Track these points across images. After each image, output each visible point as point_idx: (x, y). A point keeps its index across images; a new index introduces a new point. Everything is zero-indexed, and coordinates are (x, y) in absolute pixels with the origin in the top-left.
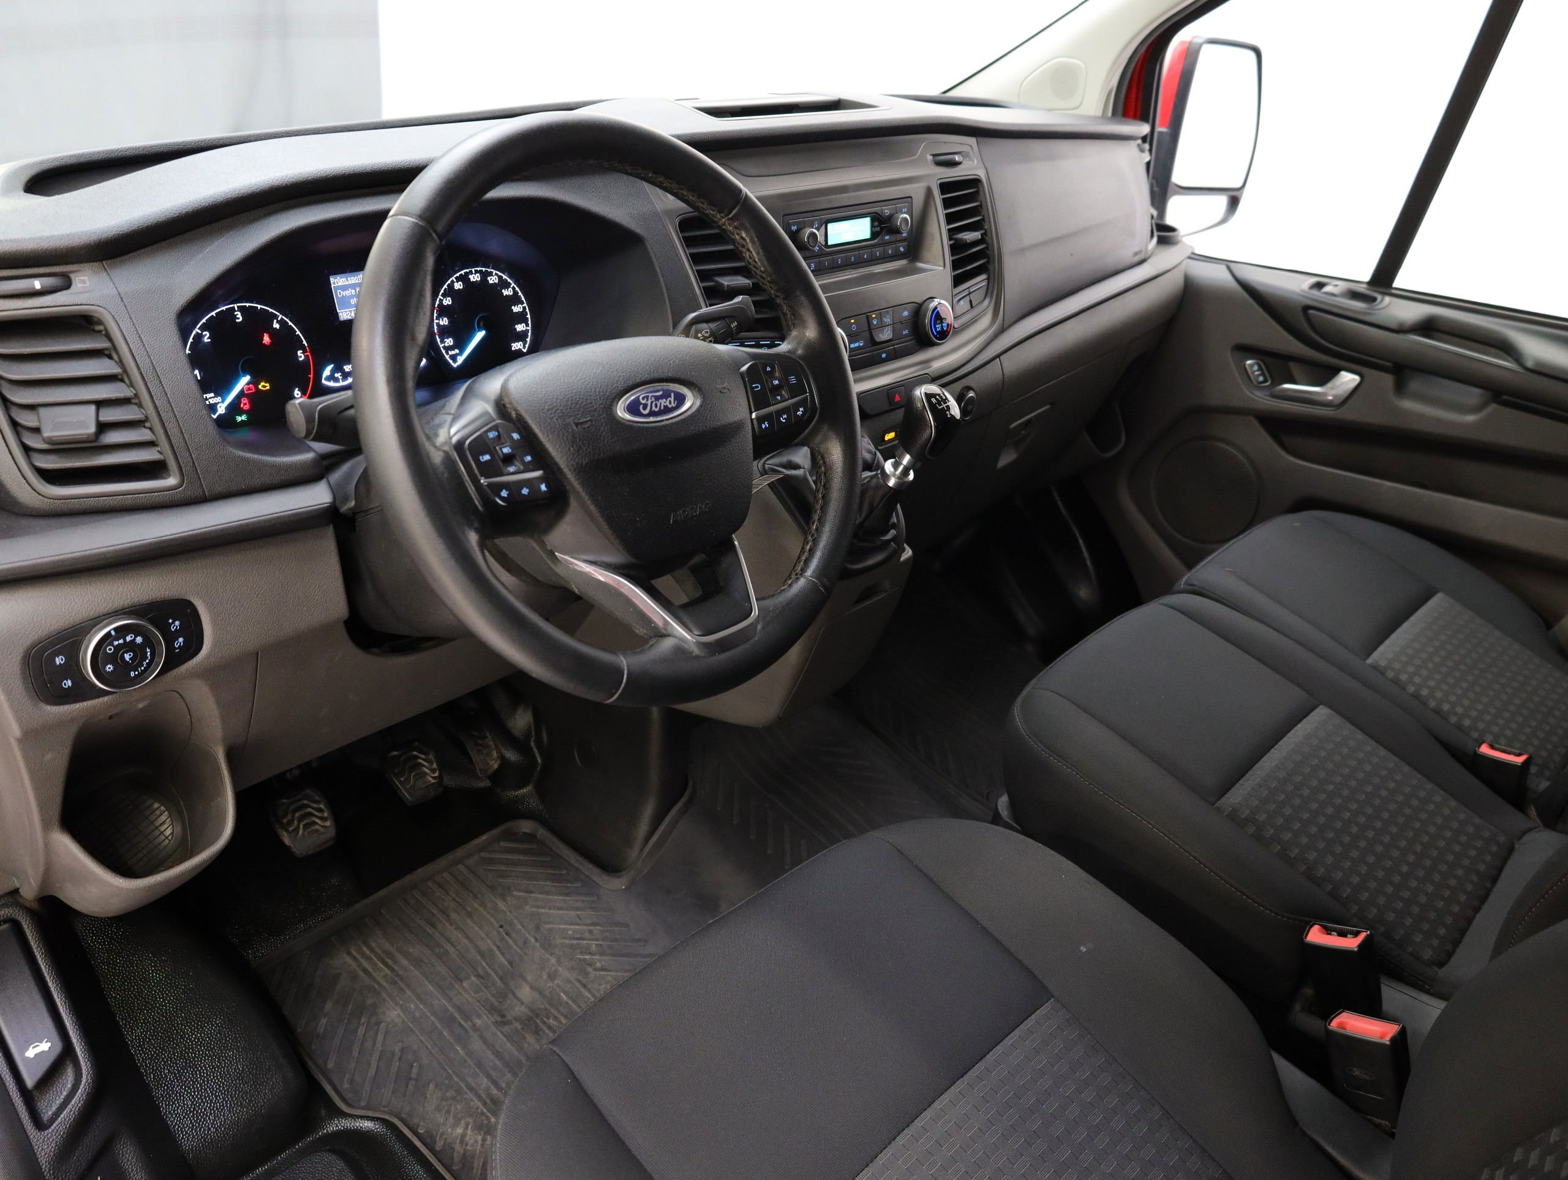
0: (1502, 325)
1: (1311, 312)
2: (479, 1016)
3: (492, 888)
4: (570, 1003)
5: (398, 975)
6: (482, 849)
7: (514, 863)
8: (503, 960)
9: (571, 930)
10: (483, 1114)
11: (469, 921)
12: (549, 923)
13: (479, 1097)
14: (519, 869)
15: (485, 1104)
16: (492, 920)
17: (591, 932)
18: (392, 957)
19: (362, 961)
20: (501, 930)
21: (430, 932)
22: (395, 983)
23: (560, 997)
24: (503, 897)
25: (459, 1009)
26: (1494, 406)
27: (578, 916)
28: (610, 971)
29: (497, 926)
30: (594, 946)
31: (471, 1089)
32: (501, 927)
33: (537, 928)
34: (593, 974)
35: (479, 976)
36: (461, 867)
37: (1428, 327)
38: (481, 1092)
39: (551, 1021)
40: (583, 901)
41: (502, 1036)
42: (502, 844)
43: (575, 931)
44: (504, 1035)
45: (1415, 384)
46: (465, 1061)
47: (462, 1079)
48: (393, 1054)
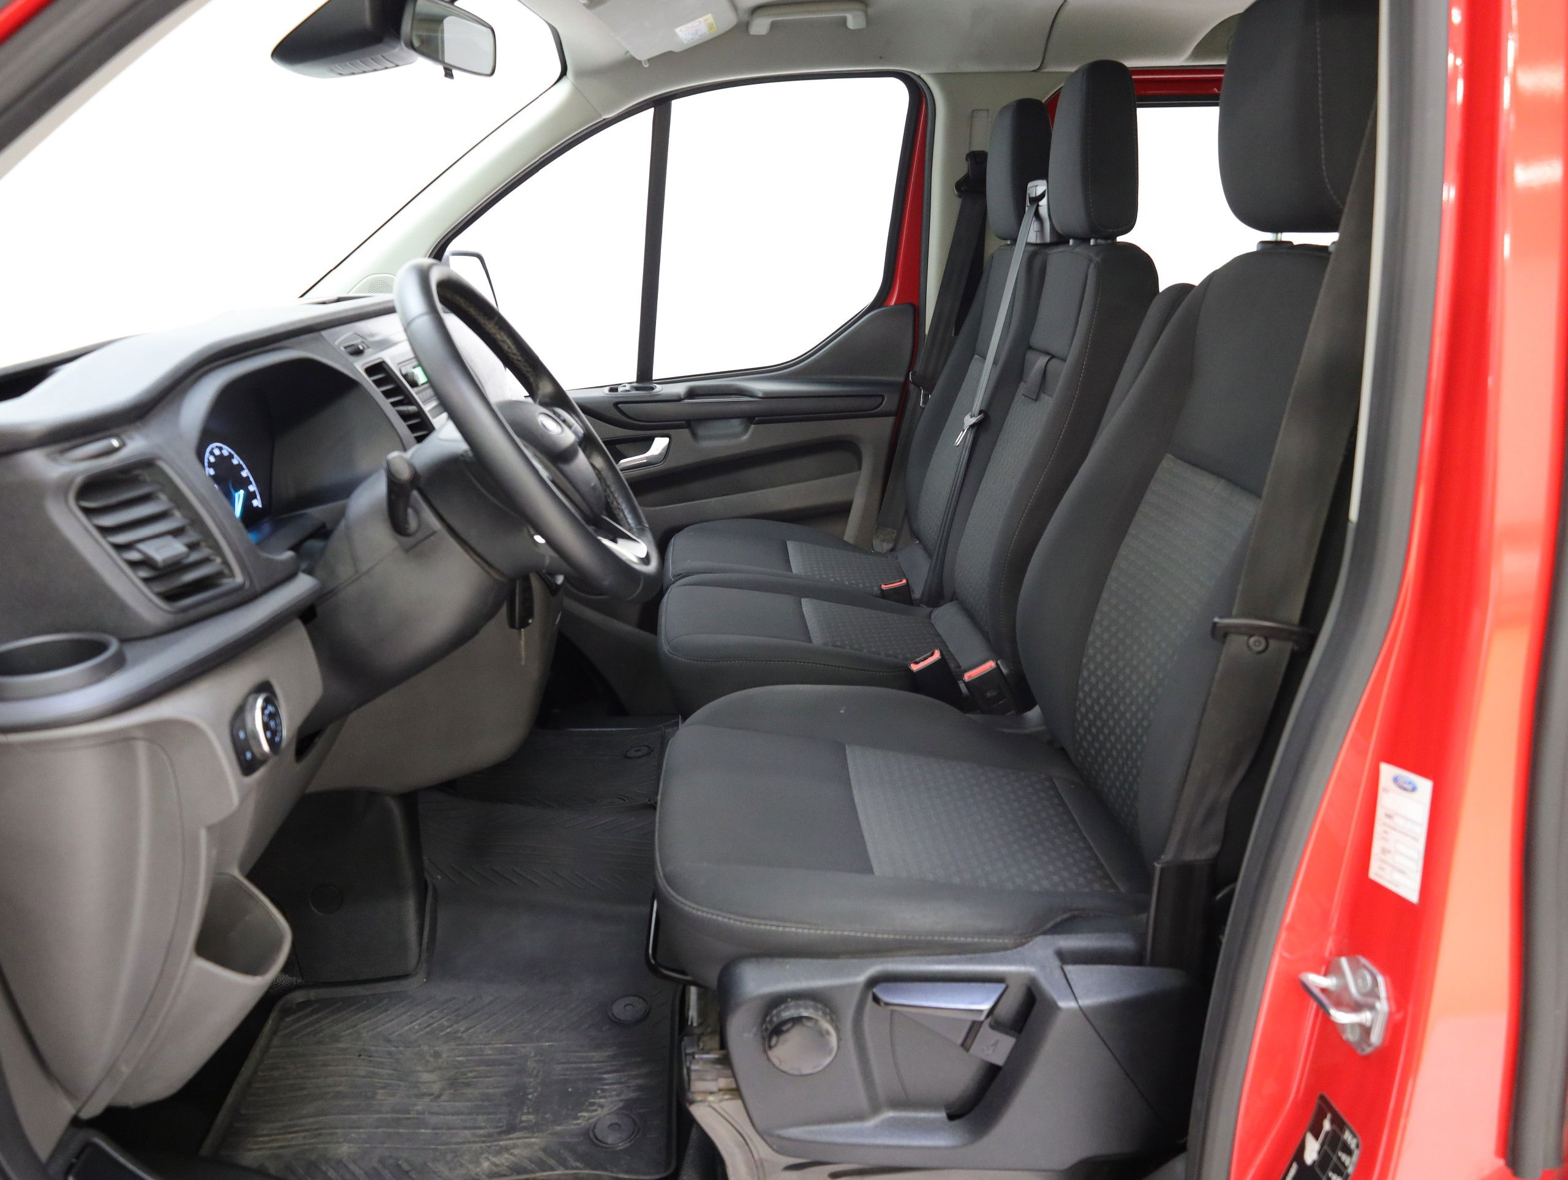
0: (731, 380)
1: (619, 405)
2: (414, 1105)
3: (319, 1043)
4: (470, 1058)
5: (317, 1129)
6: (274, 1032)
7: (318, 1021)
8: (387, 1071)
9: (416, 1025)
10: (489, 1147)
11: (330, 1068)
12: (394, 1032)
13: (475, 1142)
14: (324, 1022)
15: (484, 1142)
16: (348, 1056)
17: (432, 1017)
18: (296, 1126)
19: (267, 1146)
20: (362, 1057)
21: (306, 1093)
22: (320, 1134)
23: (458, 1061)
24: (337, 1041)
25: (394, 1111)
26: (753, 426)
27: (410, 1016)
28: (474, 1026)
29: (356, 1057)
30: (444, 1022)
31: (463, 1143)
32: (360, 1055)
33: (389, 1041)
34: (465, 1036)
35: (382, 1088)
36: (271, 1051)
37: (692, 394)
38: (472, 1139)
39: (470, 1075)
40: (403, 1006)
41: (446, 1103)
42: (288, 1019)
43: (419, 1025)
44: (448, 1101)
45: (701, 431)
46: (437, 1134)
47: (447, 1144)
48: (374, 1168)
